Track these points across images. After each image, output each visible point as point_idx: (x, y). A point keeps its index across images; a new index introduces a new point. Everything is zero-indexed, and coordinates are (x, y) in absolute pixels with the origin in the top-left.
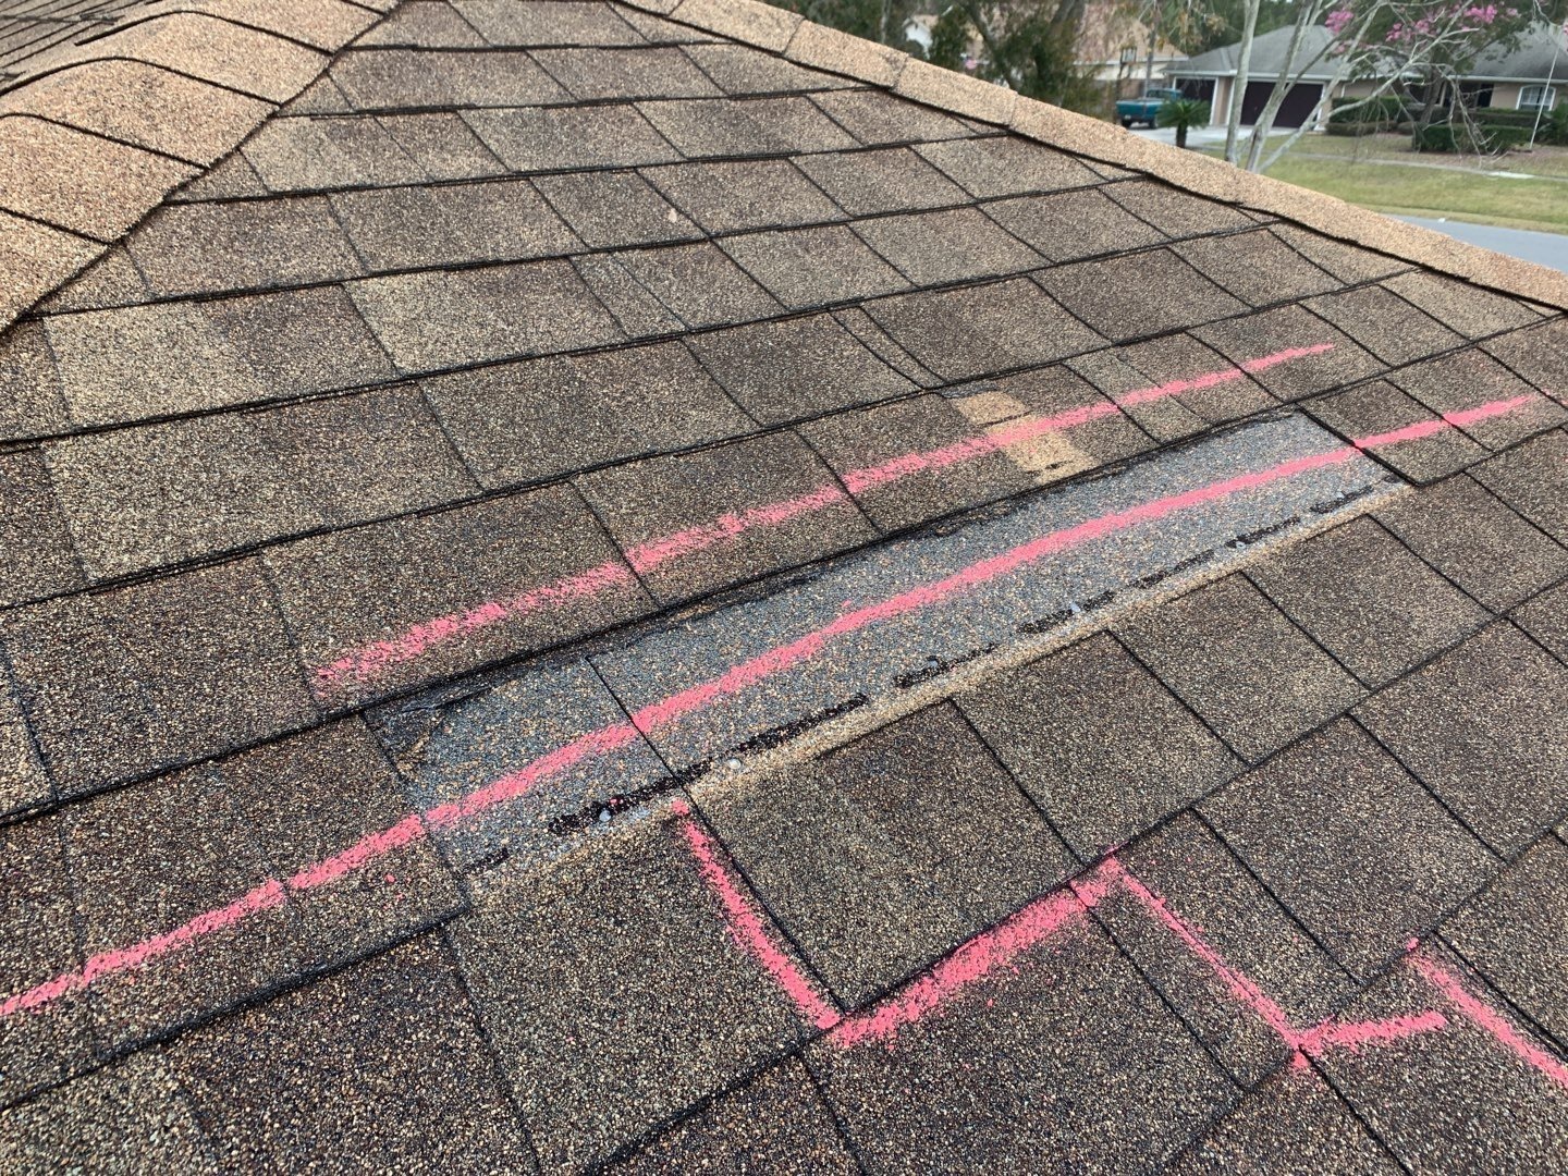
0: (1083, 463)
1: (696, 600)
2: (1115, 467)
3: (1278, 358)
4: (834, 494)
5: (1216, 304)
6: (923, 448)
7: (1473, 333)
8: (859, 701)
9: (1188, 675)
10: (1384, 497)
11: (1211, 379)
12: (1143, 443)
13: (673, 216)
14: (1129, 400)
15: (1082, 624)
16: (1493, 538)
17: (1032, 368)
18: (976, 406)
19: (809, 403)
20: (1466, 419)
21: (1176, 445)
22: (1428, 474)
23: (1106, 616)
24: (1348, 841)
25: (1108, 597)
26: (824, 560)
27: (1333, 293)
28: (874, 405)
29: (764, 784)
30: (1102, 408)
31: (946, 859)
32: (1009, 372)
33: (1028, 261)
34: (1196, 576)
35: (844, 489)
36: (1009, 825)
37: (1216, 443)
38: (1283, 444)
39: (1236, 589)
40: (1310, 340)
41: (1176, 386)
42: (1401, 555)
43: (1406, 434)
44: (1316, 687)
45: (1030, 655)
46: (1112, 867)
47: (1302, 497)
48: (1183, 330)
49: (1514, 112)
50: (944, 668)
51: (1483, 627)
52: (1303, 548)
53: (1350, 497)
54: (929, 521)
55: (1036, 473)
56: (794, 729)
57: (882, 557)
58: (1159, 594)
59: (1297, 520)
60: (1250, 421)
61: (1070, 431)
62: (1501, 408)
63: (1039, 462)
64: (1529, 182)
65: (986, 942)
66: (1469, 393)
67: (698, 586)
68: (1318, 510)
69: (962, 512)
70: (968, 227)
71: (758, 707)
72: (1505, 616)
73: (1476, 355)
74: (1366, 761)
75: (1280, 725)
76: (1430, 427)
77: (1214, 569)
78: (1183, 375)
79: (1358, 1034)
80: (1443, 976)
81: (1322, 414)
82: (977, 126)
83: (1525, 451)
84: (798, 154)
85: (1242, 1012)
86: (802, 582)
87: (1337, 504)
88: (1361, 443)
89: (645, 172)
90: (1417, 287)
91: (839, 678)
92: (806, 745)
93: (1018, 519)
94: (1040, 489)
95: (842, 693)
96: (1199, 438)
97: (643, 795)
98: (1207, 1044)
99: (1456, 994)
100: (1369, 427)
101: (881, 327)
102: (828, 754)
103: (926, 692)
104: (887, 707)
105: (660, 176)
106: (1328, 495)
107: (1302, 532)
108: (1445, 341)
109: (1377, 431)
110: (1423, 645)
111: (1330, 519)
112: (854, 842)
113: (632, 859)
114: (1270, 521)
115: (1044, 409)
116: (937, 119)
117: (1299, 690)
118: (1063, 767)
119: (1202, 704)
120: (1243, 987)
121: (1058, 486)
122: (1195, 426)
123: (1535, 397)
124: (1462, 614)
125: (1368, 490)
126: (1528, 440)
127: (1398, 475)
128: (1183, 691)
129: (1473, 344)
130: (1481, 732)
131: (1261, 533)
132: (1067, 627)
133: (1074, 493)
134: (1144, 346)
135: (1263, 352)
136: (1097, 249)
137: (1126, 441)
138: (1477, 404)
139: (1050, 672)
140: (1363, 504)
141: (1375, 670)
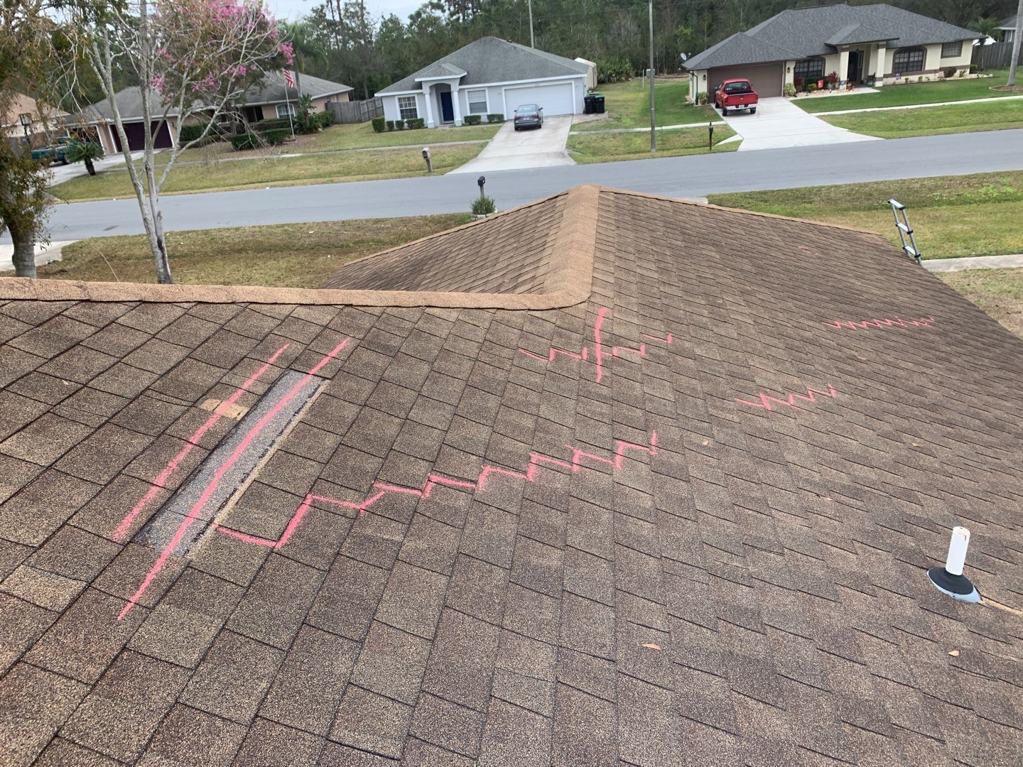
0: (246, 410)
1: (180, 486)
2: (254, 407)
3: (277, 355)
4: (190, 446)
5: (249, 344)
6: (203, 424)
7: (324, 324)
8: (235, 490)
9: (302, 451)
10: (324, 386)
11: (262, 370)
12: (257, 398)
13: (66, 383)
14: (245, 386)
15: (272, 451)
16: (354, 386)
17: (213, 387)
18: (208, 405)
19: (163, 425)
20: (334, 353)
21: (265, 394)
22: (332, 375)
23: (276, 446)
24: (353, 469)
25: (274, 441)
26: (201, 464)
27: (280, 325)
28: (180, 417)
29: (229, 515)
30: (240, 392)
31: (276, 510)
32: (207, 392)
33: (185, 352)
34: (290, 427)
35: (192, 443)
36: (284, 498)
37: (274, 389)
38: (292, 381)
39: (301, 426)
40: (281, 345)
41: (255, 377)
42: (335, 400)
43: (322, 364)
44: (331, 441)
45: (265, 463)
46: (309, 496)
47: (304, 394)
48: (245, 357)
49: (278, 120)
50: (248, 474)
51: (361, 410)
52: (311, 409)
53: (316, 390)
54: (219, 442)
55: (236, 418)
56: (226, 501)
57: (214, 456)
58: (285, 436)
59: (306, 402)
60: (279, 379)
61: (236, 402)
62: (340, 347)
63: (235, 415)
64: (301, 158)
65: (293, 520)
66: (332, 345)
67: (178, 483)
68: (310, 397)
69: (225, 436)
70: (158, 347)
71: (214, 502)
72: (365, 405)
73: (328, 331)
74: (349, 452)
75: (328, 453)
76: (326, 360)
77: (294, 424)
78: (254, 372)
79: (370, 502)
80: (381, 485)
81: (297, 368)
82: (131, 304)
83: (352, 357)
84: (82, 341)
85: (347, 508)
86: (200, 471)
87: (314, 393)
88: (311, 373)
89: (39, 370)
90: (301, 311)
91: (227, 487)
92: (231, 504)
93: (239, 432)
94: (240, 422)
95: (230, 490)
96: (270, 389)
97: (206, 528)
98: (344, 516)
99: (384, 487)
100: (311, 367)
101: (161, 393)
102: (237, 503)
103: (248, 481)
104: (242, 488)
105: (45, 369)
106: (310, 391)
107: (309, 405)
108: (318, 329)
109: (314, 367)
110: (349, 420)
111: (314, 398)
112: (256, 516)
113: (215, 539)
114: (300, 405)
115: (225, 399)
116: (115, 307)
117: (328, 443)
118: (287, 482)
119: (309, 456)
120: (346, 504)
121: (243, 419)
122: (267, 386)
123: (349, 338)
124: (355, 409)
125: (319, 386)
126: (352, 353)
127: (325, 378)
128: (303, 455)
129: (326, 327)
130: (370, 435)
131: (300, 409)
132: (269, 453)
133: (248, 419)
134: (238, 367)
135: (271, 355)
136: (203, 339)
137: (252, 399)
138: (335, 347)
139: (272, 464)
140: (320, 390)
141: (341, 431)
